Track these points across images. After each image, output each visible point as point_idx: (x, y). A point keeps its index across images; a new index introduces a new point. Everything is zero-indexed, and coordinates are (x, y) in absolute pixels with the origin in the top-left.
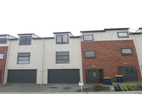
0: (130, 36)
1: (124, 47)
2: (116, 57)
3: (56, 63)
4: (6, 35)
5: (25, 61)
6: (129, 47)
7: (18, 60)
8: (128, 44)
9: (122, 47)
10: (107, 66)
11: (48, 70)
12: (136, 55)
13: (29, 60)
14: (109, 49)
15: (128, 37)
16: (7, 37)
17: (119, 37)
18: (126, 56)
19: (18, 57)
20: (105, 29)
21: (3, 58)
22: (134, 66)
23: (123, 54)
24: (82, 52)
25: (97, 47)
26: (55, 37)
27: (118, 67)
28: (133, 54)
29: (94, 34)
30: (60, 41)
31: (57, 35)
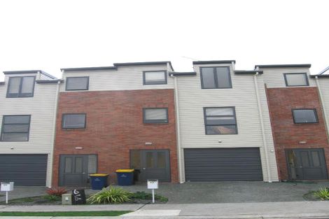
0: (169, 80)
1: (151, 107)
2: (130, 127)
6: (162, 106)
8: (162, 100)
9: (146, 106)
10: (106, 149)
12: (174, 125)
14: (116, 109)
15: (165, 82)
17: (145, 83)
18: (153, 127)
20: (115, 64)
22: (166, 148)
23: (146, 121)
24: (58, 116)
25: (93, 104)
27: (130, 150)
28: (168, 122)
29: (92, 75)
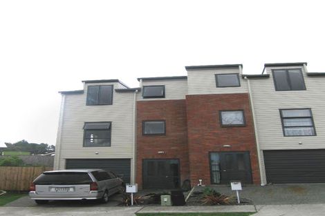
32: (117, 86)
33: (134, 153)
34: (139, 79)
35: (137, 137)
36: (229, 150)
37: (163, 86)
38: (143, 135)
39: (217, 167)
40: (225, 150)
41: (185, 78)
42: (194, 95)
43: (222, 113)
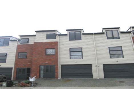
3: (111, 58)
4: (54, 31)
5: (78, 56)
7: (70, 55)
11: (104, 65)
13: (82, 55)
16: (56, 33)
19: (70, 52)
21: (54, 54)
26: (105, 32)
30: (110, 36)
31: (106, 31)
32: (11, 39)
33: (14, 66)
34: (19, 36)
35: (16, 59)
36: (47, 65)
37: (29, 39)
38: (18, 58)
39: (43, 71)
40: (46, 64)
41: (35, 35)
42: (37, 42)
43: (47, 49)
